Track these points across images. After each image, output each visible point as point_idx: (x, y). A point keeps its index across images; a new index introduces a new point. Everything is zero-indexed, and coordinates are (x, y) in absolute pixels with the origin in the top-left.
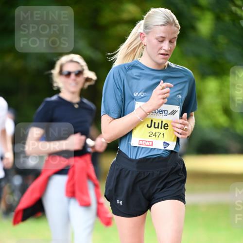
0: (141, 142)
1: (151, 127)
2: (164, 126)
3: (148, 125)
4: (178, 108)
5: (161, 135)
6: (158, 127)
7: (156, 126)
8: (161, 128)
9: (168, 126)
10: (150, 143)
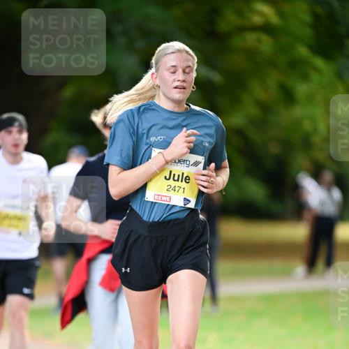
0: (156, 197)
1: (169, 179)
2: (186, 179)
3: (165, 177)
4: (201, 159)
5: (181, 190)
6: (178, 180)
7: (176, 178)
8: (182, 181)
9: (189, 179)
10: (168, 199)
